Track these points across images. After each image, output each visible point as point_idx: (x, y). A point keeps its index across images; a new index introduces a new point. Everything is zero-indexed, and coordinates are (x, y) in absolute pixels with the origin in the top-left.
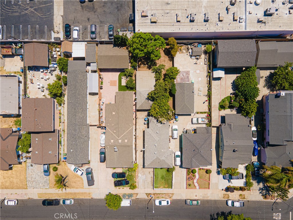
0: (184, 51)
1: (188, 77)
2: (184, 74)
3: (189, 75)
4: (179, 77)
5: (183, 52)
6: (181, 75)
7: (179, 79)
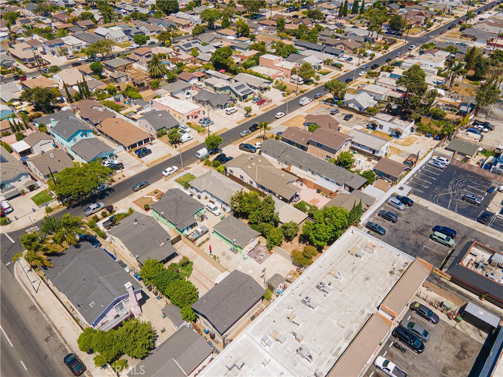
0: (290, 277)
1: (255, 258)
2: (262, 257)
3: (256, 261)
4: (264, 251)
5: (290, 274)
6: (264, 254)
7: (262, 249)
